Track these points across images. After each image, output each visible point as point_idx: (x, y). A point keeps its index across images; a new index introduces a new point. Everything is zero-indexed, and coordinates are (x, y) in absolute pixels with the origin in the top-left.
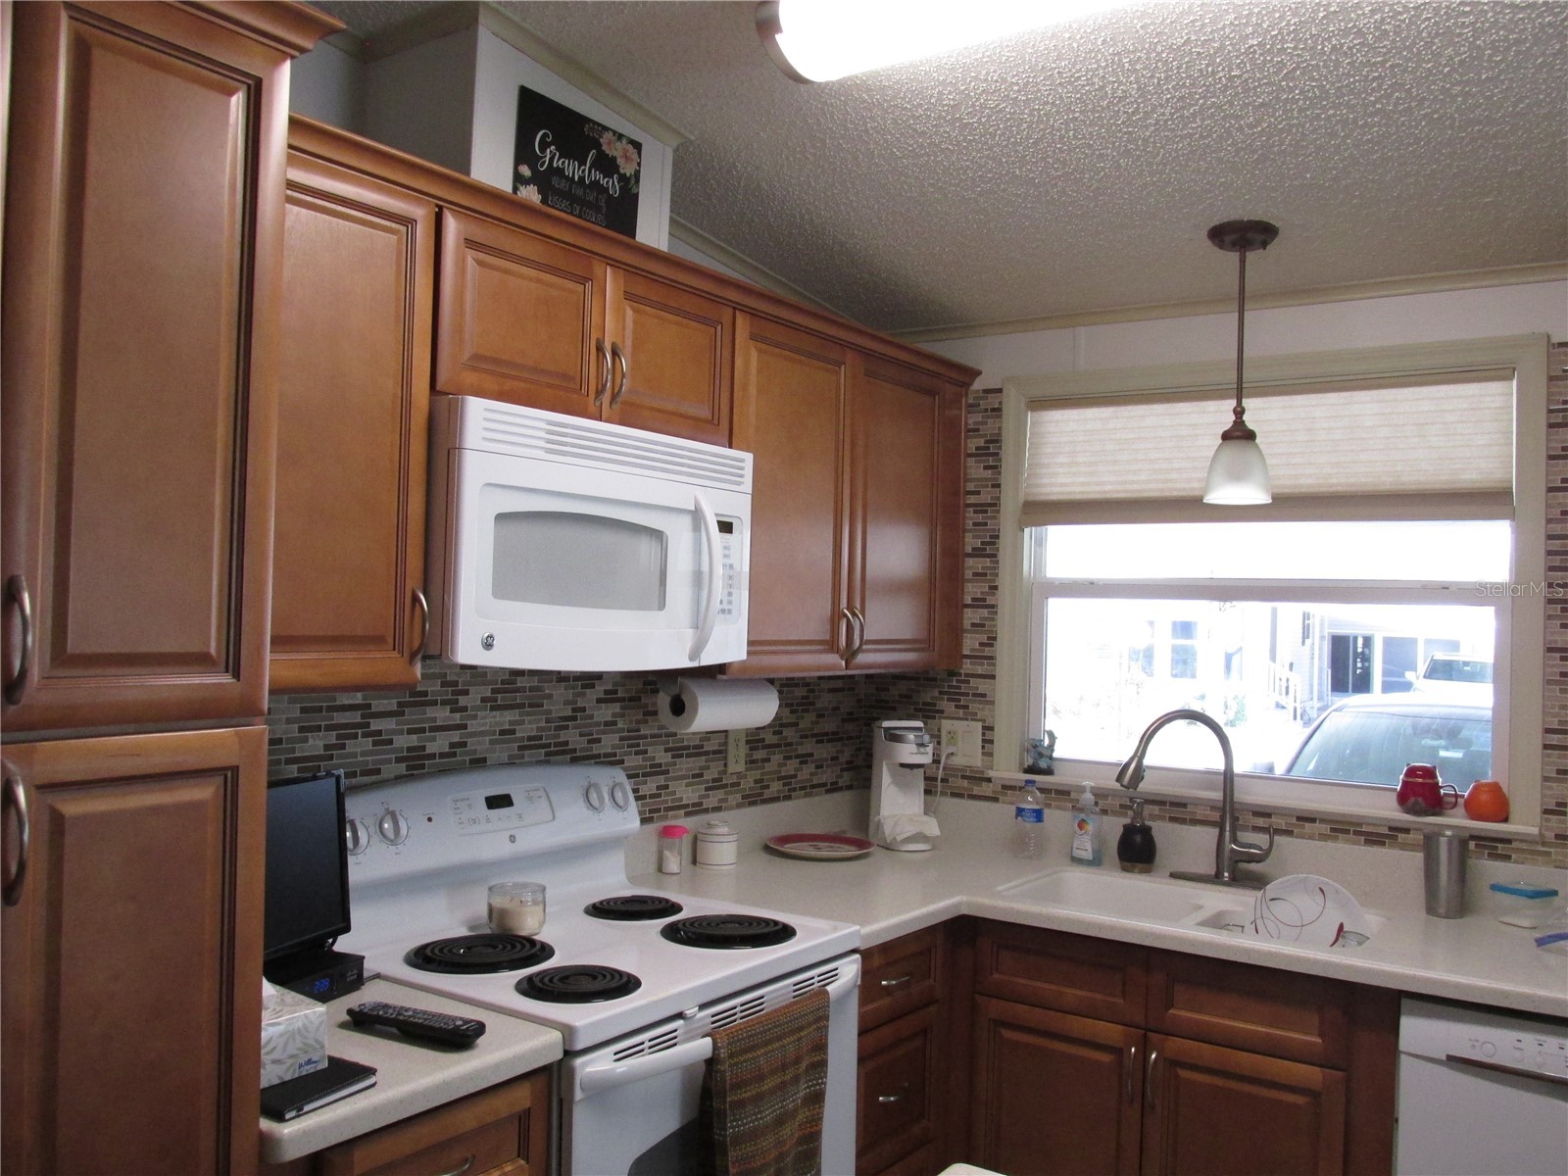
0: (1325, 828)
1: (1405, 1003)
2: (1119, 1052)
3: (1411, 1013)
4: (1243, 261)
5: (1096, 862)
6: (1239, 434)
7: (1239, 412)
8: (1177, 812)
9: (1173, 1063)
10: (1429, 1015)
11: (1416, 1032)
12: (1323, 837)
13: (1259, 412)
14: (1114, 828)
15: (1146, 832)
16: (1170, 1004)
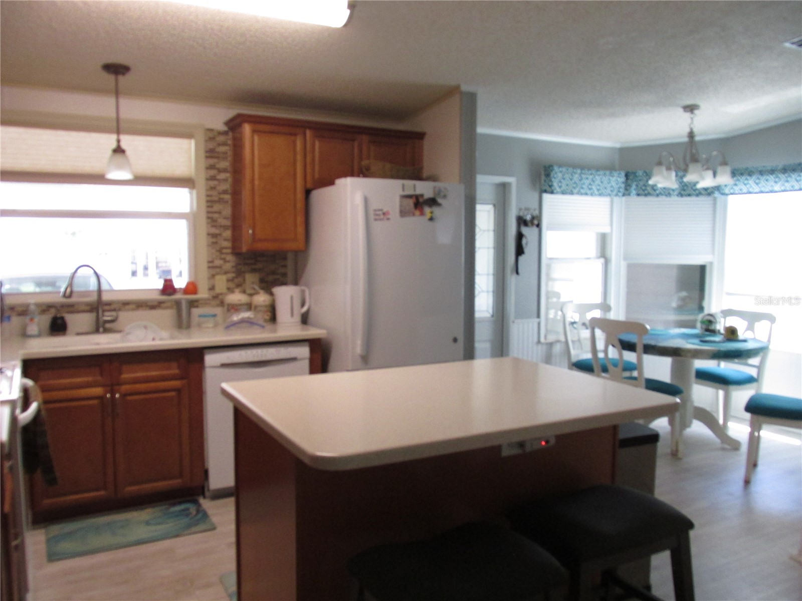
0: (133, 306)
1: (206, 351)
2: (101, 398)
3: (209, 353)
4: (117, 81)
5: (39, 335)
6: (119, 150)
7: (119, 141)
8: (71, 309)
9: (124, 395)
10: (214, 353)
11: (211, 359)
12: (133, 310)
13: (127, 141)
14: (46, 319)
15: (62, 318)
16: (121, 374)
